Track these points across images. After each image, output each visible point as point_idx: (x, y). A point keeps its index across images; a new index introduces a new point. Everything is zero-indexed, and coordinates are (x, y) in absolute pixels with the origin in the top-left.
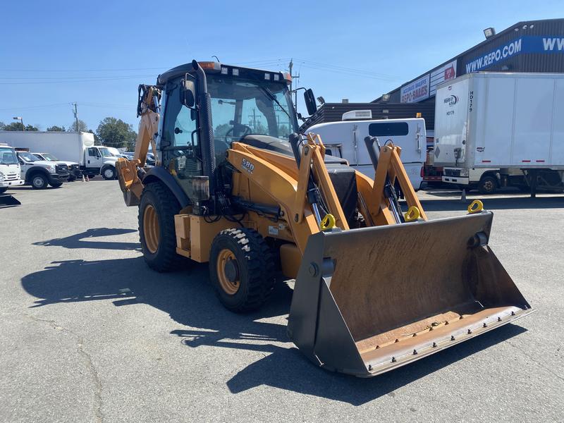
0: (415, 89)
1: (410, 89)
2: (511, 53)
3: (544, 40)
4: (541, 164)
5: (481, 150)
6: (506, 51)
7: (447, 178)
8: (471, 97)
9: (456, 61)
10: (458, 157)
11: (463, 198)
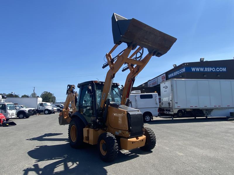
0: (152, 82)
1: (151, 82)
2: (182, 72)
3: (192, 68)
4: (196, 107)
5: (177, 103)
6: (181, 71)
7: (166, 112)
8: (172, 86)
9: (165, 74)
10: (169, 105)
11: (173, 119)
